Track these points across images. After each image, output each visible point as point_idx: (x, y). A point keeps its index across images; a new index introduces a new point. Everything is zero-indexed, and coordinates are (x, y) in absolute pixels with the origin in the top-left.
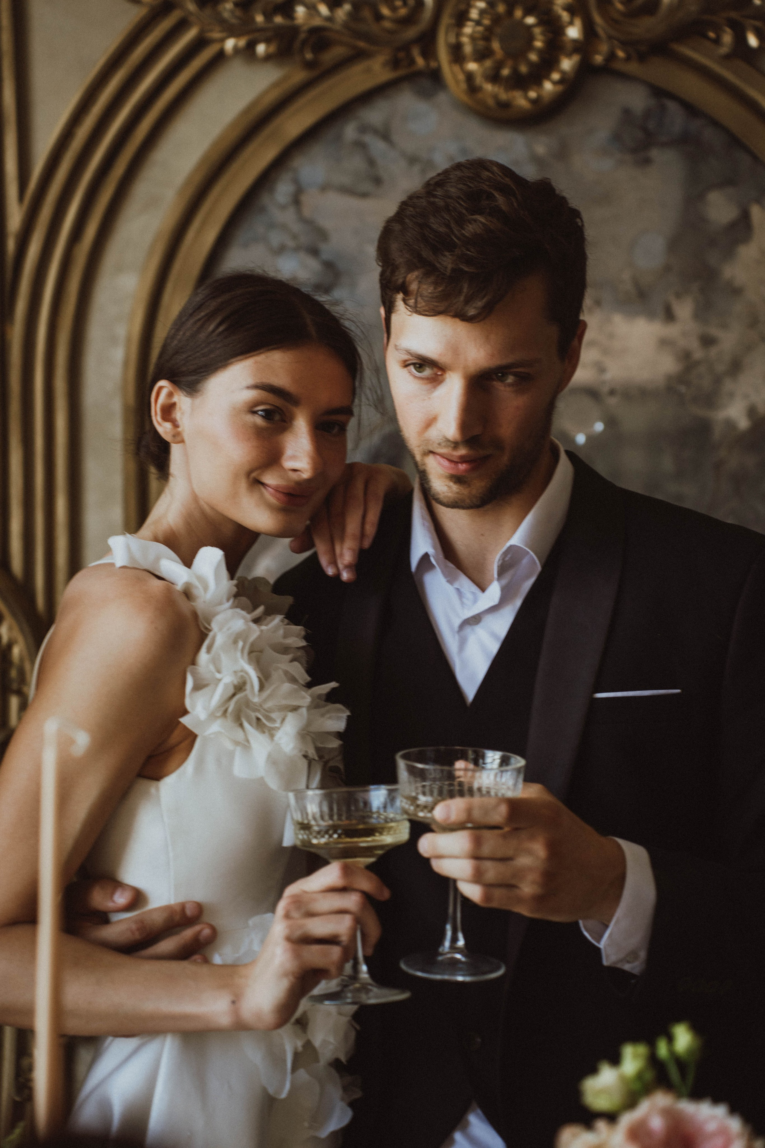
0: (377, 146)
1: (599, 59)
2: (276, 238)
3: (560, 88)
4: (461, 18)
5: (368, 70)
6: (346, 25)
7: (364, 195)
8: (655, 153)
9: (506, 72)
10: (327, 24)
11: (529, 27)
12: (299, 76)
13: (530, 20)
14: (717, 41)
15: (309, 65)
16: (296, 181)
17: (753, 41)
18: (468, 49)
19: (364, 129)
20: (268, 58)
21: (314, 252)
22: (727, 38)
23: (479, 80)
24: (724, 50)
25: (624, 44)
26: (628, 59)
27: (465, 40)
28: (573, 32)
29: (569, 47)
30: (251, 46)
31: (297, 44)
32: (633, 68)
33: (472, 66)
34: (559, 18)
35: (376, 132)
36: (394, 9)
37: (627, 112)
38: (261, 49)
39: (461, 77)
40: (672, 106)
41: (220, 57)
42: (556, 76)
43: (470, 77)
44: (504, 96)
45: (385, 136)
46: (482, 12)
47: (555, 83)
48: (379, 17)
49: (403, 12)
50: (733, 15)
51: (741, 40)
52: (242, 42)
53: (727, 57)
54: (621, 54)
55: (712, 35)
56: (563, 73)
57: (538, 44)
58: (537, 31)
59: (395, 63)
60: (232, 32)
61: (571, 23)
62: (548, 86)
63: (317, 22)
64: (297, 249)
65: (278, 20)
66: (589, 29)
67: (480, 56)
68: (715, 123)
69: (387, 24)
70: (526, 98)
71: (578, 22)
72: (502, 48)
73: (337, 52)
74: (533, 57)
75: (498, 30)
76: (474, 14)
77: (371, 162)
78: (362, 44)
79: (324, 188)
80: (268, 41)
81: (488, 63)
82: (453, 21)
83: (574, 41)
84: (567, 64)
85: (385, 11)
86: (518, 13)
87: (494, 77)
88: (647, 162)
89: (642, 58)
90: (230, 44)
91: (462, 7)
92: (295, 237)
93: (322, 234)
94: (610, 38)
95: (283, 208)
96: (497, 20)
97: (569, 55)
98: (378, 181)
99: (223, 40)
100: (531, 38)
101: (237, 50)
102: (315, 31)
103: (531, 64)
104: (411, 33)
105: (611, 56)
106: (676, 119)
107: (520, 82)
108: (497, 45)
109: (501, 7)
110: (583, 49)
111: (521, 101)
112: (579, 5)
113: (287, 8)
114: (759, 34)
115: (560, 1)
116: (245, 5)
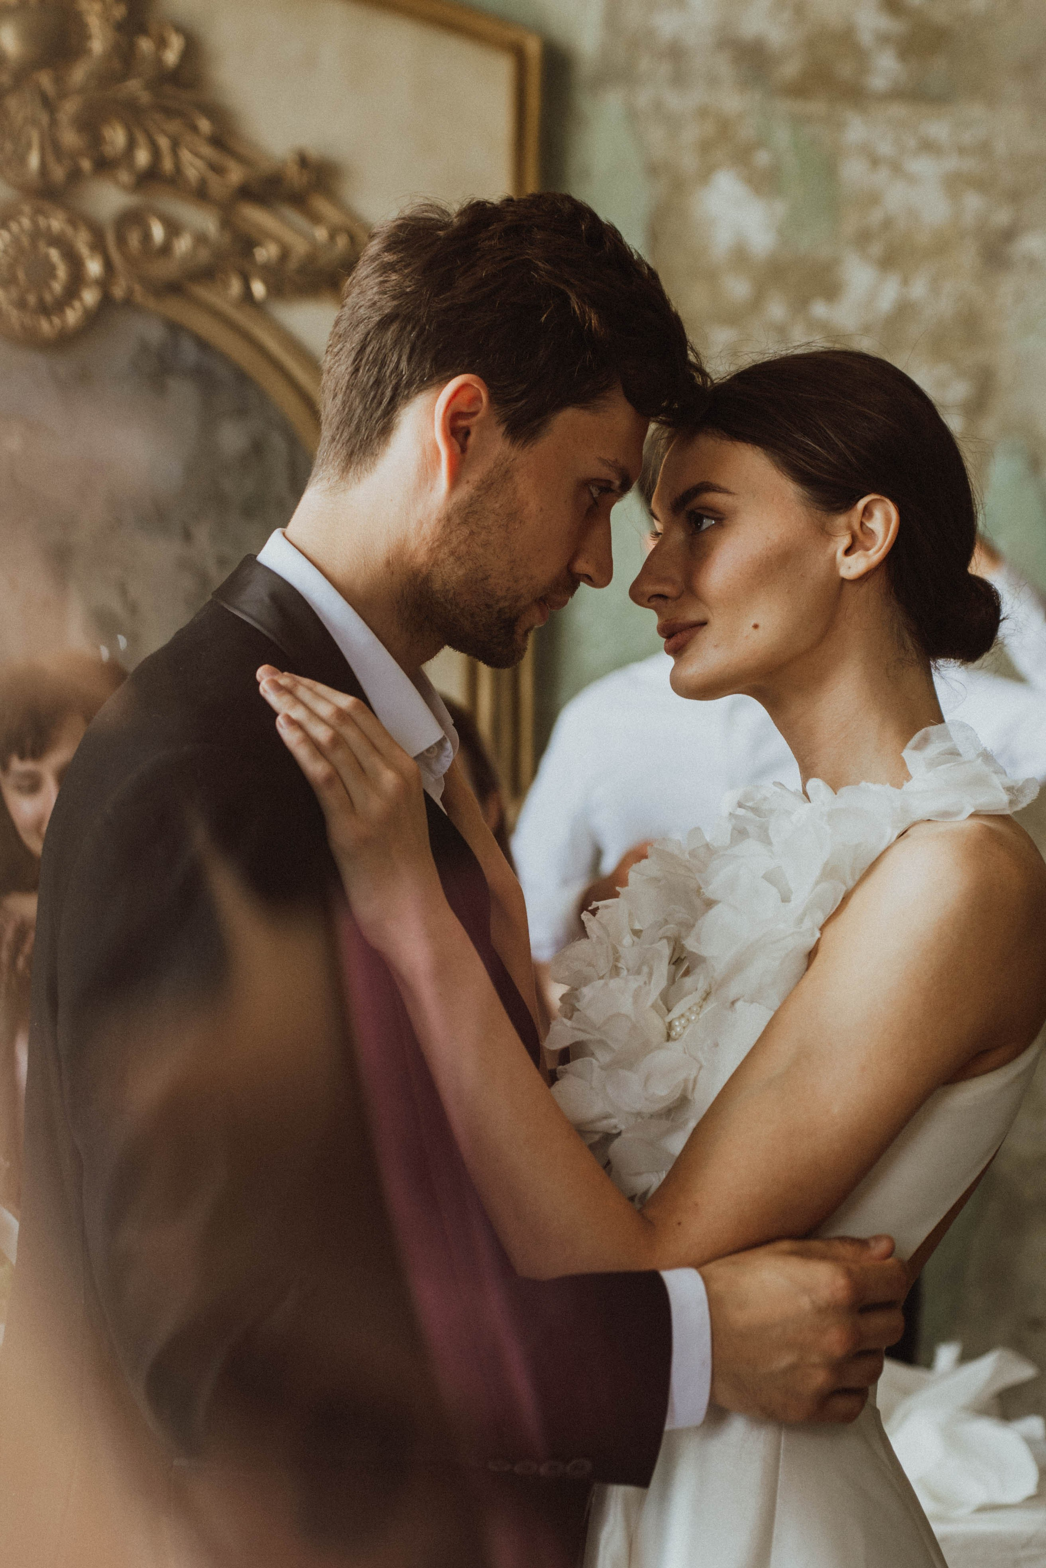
1: (118, 294)
3: (81, 318)
8: (170, 382)
9: (31, 300)
13: (53, 251)
14: (228, 285)
17: (259, 289)
22: (235, 285)
23: (4, 306)
24: (233, 295)
25: (141, 282)
26: (145, 294)
28: (94, 267)
29: (90, 281)
32: (151, 303)
34: (80, 252)
37: (143, 343)
40: (186, 341)
42: (78, 307)
44: (30, 322)
47: (77, 313)
51: (247, 288)
53: (235, 300)
56: (85, 304)
57: (61, 276)
58: (59, 262)
61: (91, 260)
62: (71, 315)
66: (108, 265)
68: (225, 358)
70: (50, 324)
71: (97, 258)
72: (26, 277)
74: (57, 287)
81: (14, 292)
83: (95, 276)
84: (90, 297)
86: (42, 246)
87: (20, 305)
89: (158, 295)
94: (128, 275)
97: (90, 289)
100: (55, 270)
103: (54, 294)
105: (130, 292)
106: (189, 352)
107: (45, 310)
108: (21, 275)
109: (25, 241)
110: (105, 284)
111: (45, 327)
112: (99, 245)
114: (264, 285)
115: (81, 241)
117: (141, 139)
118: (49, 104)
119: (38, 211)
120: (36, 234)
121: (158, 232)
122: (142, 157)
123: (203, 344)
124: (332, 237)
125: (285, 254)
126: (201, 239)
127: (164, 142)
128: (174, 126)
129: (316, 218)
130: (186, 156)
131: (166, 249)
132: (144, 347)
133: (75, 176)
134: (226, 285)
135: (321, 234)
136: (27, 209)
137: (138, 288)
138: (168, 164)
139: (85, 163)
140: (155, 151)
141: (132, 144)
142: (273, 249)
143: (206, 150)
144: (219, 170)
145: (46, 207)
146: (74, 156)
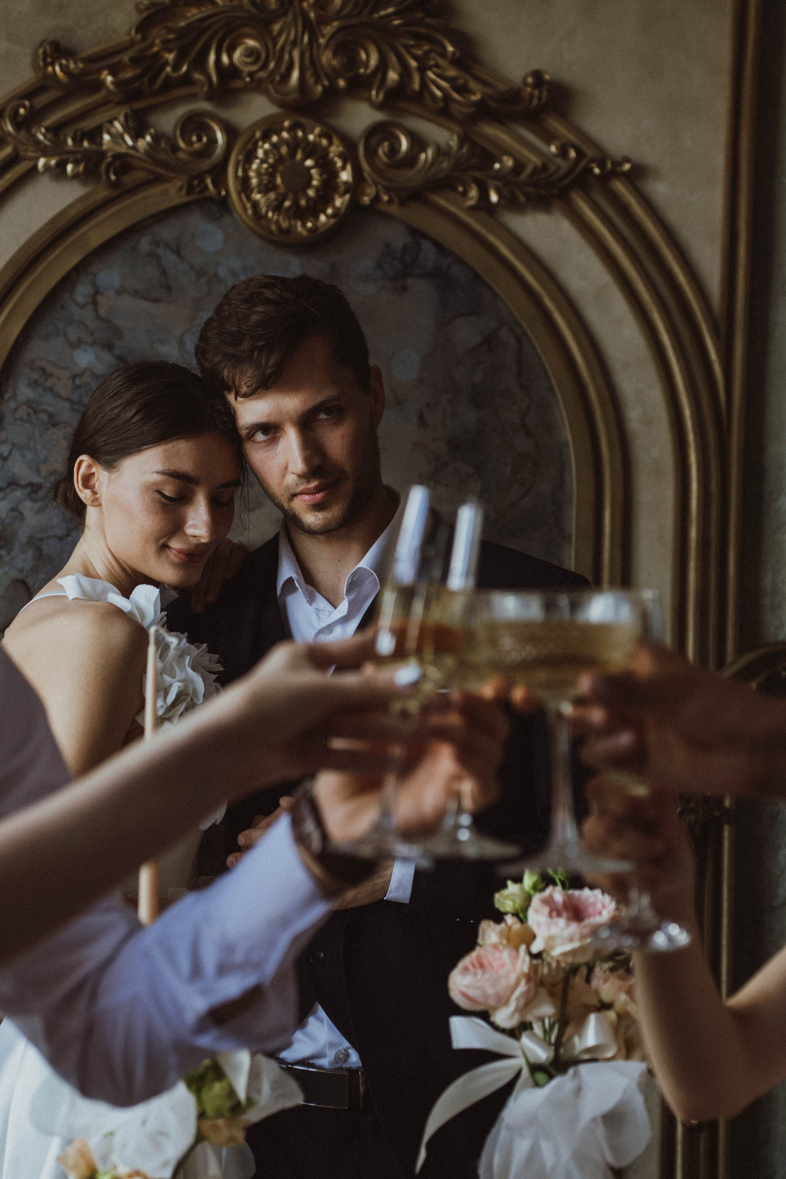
0: (169, 258)
1: (366, 200)
2: (74, 333)
3: (332, 221)
4: (250, 156)
5: (165, 193)
6: (147, 153)
7: (157, 300)
8: (411, 282)
9: (287, 204)
10: (131, 152)
11: (309, 168)
12: (103, 193)
13: (309, 163)
14: (465, 194)
15: (113, 185)
16: (94, 284)
17: (494, 198)
18: (254, 181)
19: (157, 243)
20: (76, 176)
21: (109, 347)
22: (474, 193)
23: (264, 210)
24: (471, 203)
25: (387, 190)
26: (390, 202)
27: (252, 174)
28: (345, 176)
29: (342, 189)
30: (61, 166)
31: (103, 167)
32: (394, 209)
33: (258, 197)
34: (334, 164)
35: (167, 246)
36: (189, 143)
37: (388, 245)
38: (70, 168)
39: (248, 206)
40: (426, 245)
41: (33, 172)
42: (330, 211)
43: (255, 205)
44: (285, 224)
45: (176, 250)
46: (266, 153)
47: (328, 217)
48: (175, 149)
49: (197, 146)
50: (478, 174)
51: (484, 195)
52: (53, 162)
53: (473, 208)
54: (385, 198)
55: (461, 189)
56: (336, 209)
57: (315, 183)
58: (313, 171)
59: (190, 190)
60: (45, 152)
61: (344, 168)
62: (323, 218)
63: (123, 150)
64: (94, 344)
66: (358, 174)
67: (265, 189)
68: (462, 262)
69: (182, 155)
70: (304, 225)
71: (349, 167)
72: (283, 182)
73: (138, 176)
74: (311, 193)
75: (281, 168)
76: (260, 153)
77: (164, 272)
78: (161, 171)
79: (119, 292)
80: (76, 163)
81: (272, 195)
82: (241, 157)
83: (346, 183)
84: (340, 201)
85: (182, 144)
86: (299, 156)
87: (278, 208)
88: (404, 289)
89: (403, 203)
90: (42, 162)
91: (250, 146)
92: (92, 334)
93: (118, 332)
94: (376, 184)
95: (83, 307)
96: (280, 159)
97: (342, 195)
98: (169, 289)
99: (37, 159)
100: (310, 178)
101: (47, 167)
102: (118, 156)
103: (308, 198)
104: (206, 164)
105: (377, 199)
106: (429, 255)
107: (300, 213)
108: (279, 180)
109: (284, 150)
110: (354, 190)
111: (300, 229)
112: (350, 158)
113: (95, 135)
114: (499, 192)
115: (335, 149)
116: (55, 130)
117: (393, 58)
119: (297, 125)
120: (294, 145)
121: (404, 144)
122: (393, 76)
123: (441, 248)
124: (563, 152)
125: (519, 167)
126: (441, 152)
127: (413, 64)
128: (423, 49)
129: (548, 136)
130: (432, 76)
131: (411, 160)
132: (388, 251)
133: (332, 93)
134: (463, 191)
137: (384, 196)
138: (415, 84)
139: (342, 83)
140: (405, 73)
141: (383, 66)
142: (509, 162)
143: (452, 73)
144: (463, 90)
145: (304, 120)
146: (334, 75)
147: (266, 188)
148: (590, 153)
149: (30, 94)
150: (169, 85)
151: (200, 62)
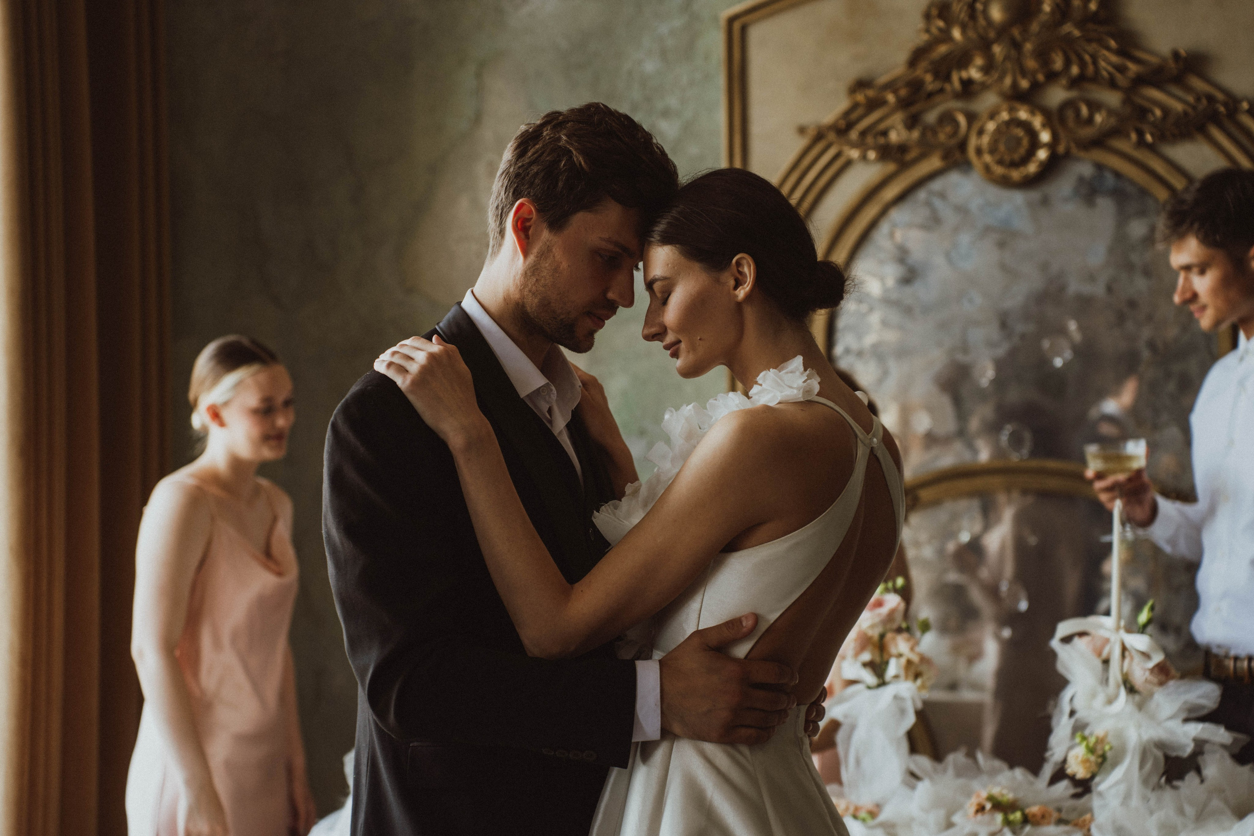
0: (938, 203)
1: (1061, 151)
3: (1038, 168)
4: (981, 132)
5: (929, 163)
6: (917, 140)
7: (931, 229)
8: (1098, 199)
9: (1006, 160)
10: (907, 140)
12: (893, 168)
15: (898, 162)
16: (891, 223)
17: (1149, 138)
18: (985, 149)
19: (930, 194)
20: (874, 159)
21: (901, 262)
22: (1134, 136)
23: (991, 165)
24: (1133, 143)
25: (1076, 142)
26: (1078, 149)
27: (983, 144)
28: (1045, 137)
29: (1043, 145)
30: (865, 154)
31: (891, 152)
32: (1082, 154)
33: (988, 158)
34: (1037, 131)
35: (937, 195)
36: (944, 129)
37: (1080, 177)
38: (871, 155)
39: (981, 163)
40: (1108, 174)
41: (849, 163)
42: (1036, 162)
43: (986, 164)
44: (1006, 172)
45: (942, 196)
47: (1035, 165)
49: (949, 130)
50: (1138, 124)
51: (1141, 137)
52: (861, 153)
53: (1135, 146)
54: (1075, 148)
55: (1125, 134)
56: (1040, 159)
57: (1023, 144)
58: (1023, 138)
59: (945, 157)
60: (855, 147)
61: (1044, 133)
62: (1031, 167)
63: (901, 140)
65: (882, 140)
66: (1055, 136)
70: (1019, 173)
71: (1048, 132)
73: (913, 155)
74: (1021, 151)
75: (1002, 139)
77: (934, 212)
78: (926, 149)
79: (906, 226)
80: (874, 151)
81: (996, 155)
82: (977, 134)
83: (1046, 141)
84: (1042, 154)
85: (940, 130)
87: (1000, 162)
88: (1093, 204)
89: (1086, 149)
90: (855, 154)
93: (908, 253)
94: (1067, 139)
95: (884, 238)
97: (1043, 150)
98: (938, 221)
100: (1020, 142)
101: (858, 157)
102: (901, 144)
103: (1021, 154)
104: (954, 142)
105: (1068, 149)
106: (1110, 180)
107: (1014, 165)
108: (1002, 147)
109: (1004, 126)
110: (1052, 146)
111: (1016, 175)
112: (1048, 123)
113: (885, 133)
114: (1152, 135)
115: (1037, 122)
116: (863, 134)
117: (1074, 58)
118: (1016, 46)
119: (1011, 110)
120: (1008, 124)
121: (1084, 111)
122: (1075, 70)
123: (1118, 175)
124: (1198, 99)
125: (1167, 113)
126: (1111, 112)
127: (1087, 58)
128: (1092, 47)
129: (1189, 89)
130: (1103, 64)
131: (1090, 121)
132: (1081, 180)
133: (1036, 86)
134: (1128, 136)
135: (1190, 99)
136: (1005, 106)
137: (1073, 145)
138: (1091, 69)
139: (1041, 77)
140: (1083, 65)
141: (1068, 63)
142: (1158, 113)
143: (1114, 59)
144: (1121, 69)
145: (1017, 105)
146: (1034, 73)
147: (993, 151)
148: (1220, 96)
149: (847, 114)
150: (930, 95)
151: (948, 78)
